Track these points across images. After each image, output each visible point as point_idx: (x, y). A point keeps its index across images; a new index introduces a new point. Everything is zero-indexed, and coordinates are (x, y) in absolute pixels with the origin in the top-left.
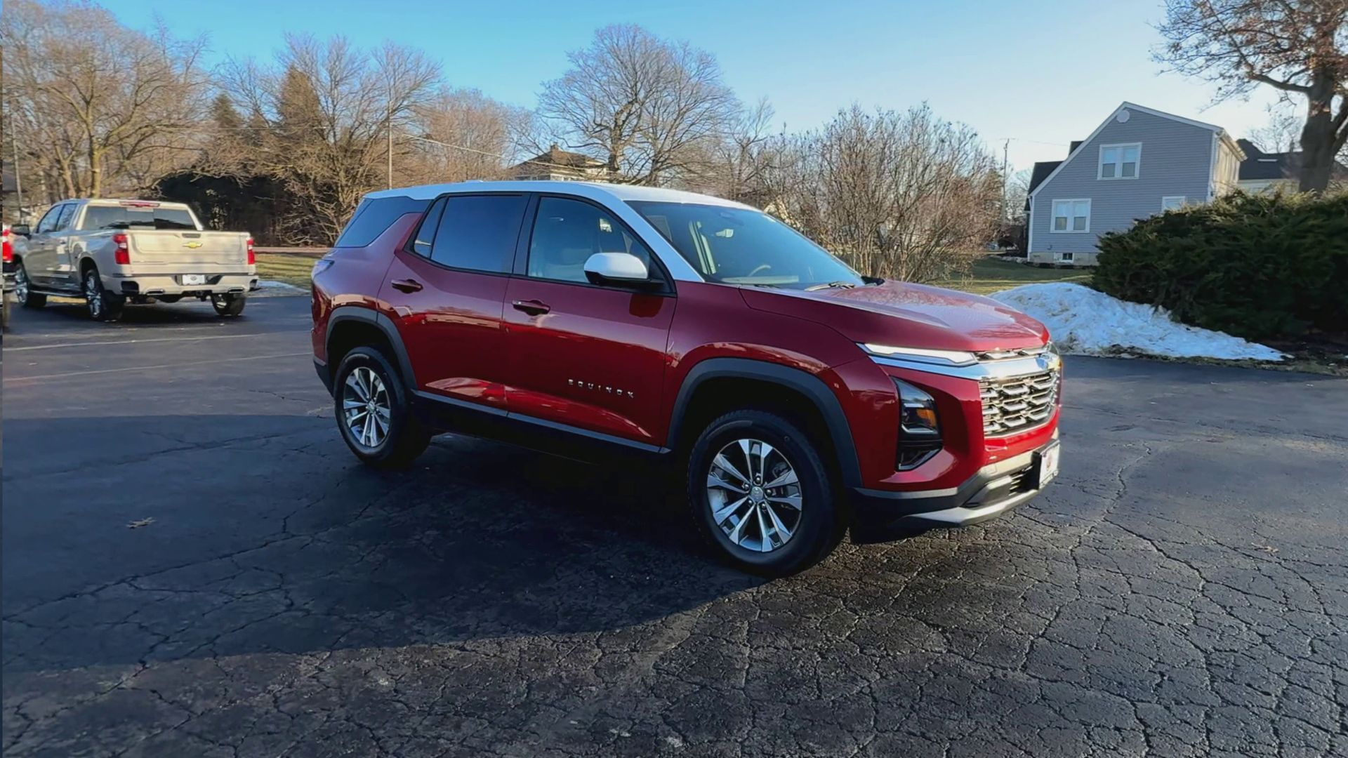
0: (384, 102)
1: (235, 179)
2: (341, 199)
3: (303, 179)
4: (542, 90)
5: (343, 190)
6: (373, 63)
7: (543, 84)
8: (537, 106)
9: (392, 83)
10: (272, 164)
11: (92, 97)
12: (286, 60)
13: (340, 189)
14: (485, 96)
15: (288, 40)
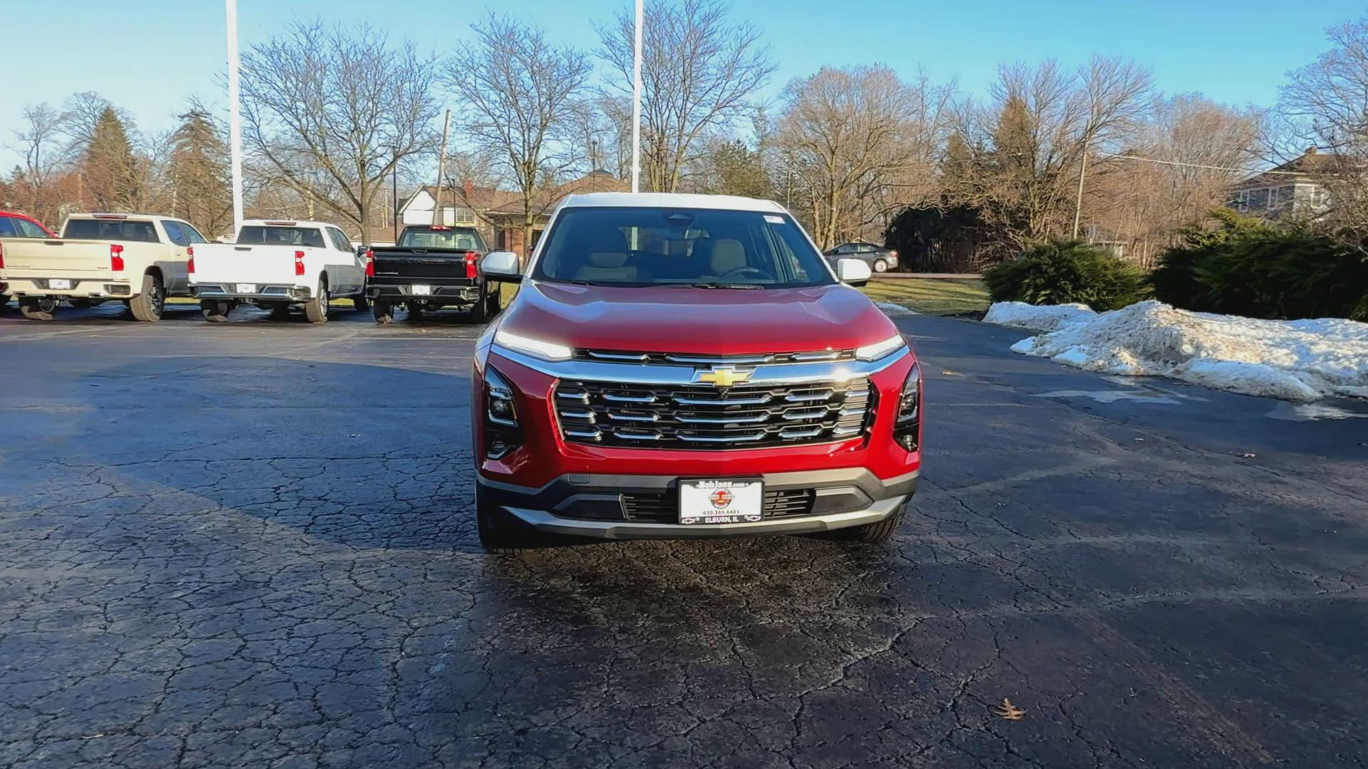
0: (1084, 121)
1: (937, 211)
2: (1032, 226)
3: (996, 207)
4: (1289, 81)
5: (1035, 216)
6: (1080, 80)
7: (1289, 74)
8: (1277, 102)
9: (1095, 100)
10: (970, 194)
11: (836, 147)
12: (998, 91)
13: (1031, 215)
14: (1205, 96)
15: (1002, 72)
